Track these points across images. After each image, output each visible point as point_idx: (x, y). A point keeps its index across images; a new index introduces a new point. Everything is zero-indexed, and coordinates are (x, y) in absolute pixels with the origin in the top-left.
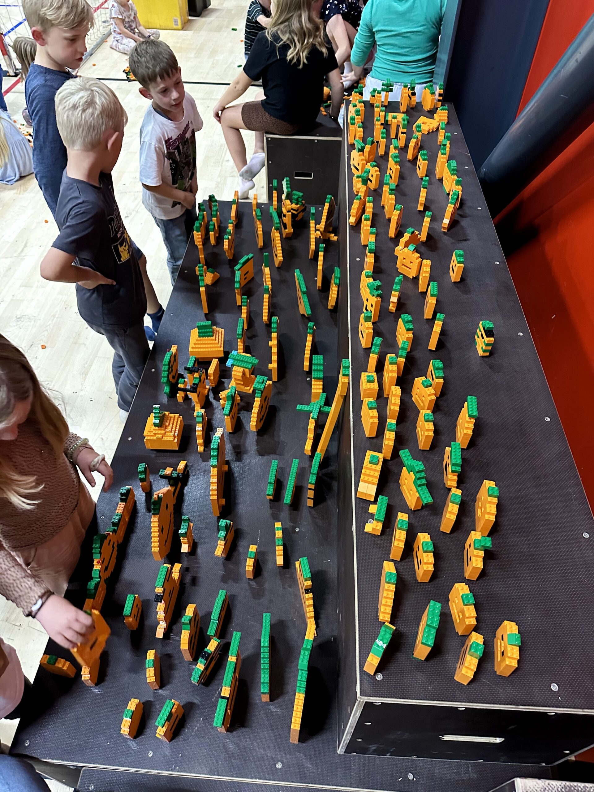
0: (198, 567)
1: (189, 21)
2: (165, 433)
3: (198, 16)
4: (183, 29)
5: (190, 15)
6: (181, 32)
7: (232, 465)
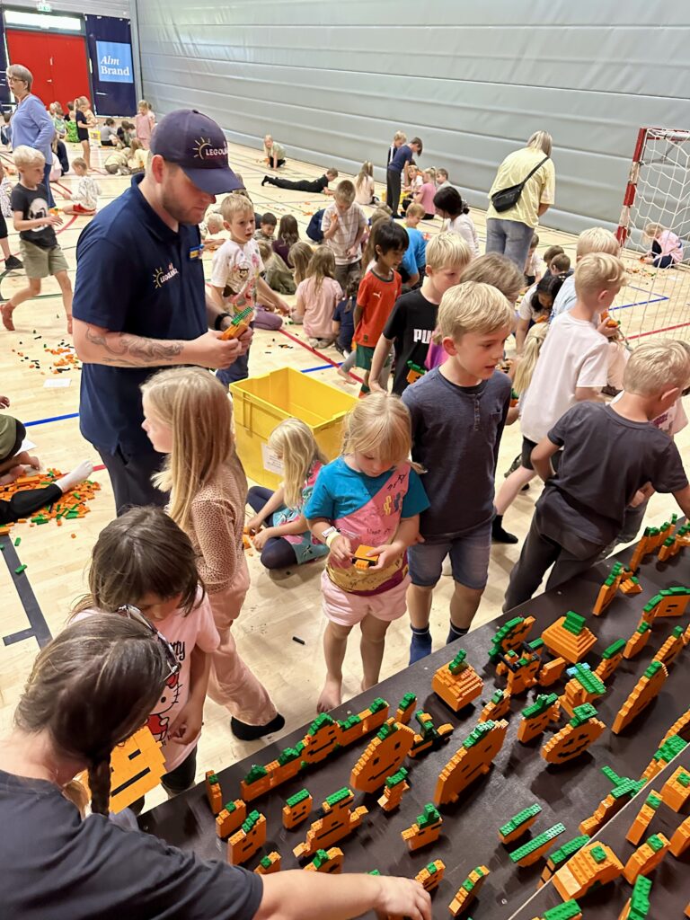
0: (381, 833)
2: (455, 684)
7: (495, 773)
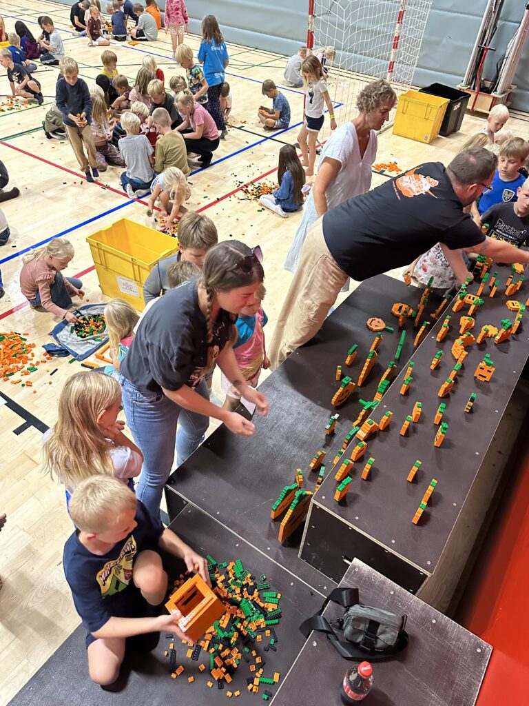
1: (438, 138)
3: (445, 136)
4: (429, 143)
5: (440, 134)
6: (428, 145)
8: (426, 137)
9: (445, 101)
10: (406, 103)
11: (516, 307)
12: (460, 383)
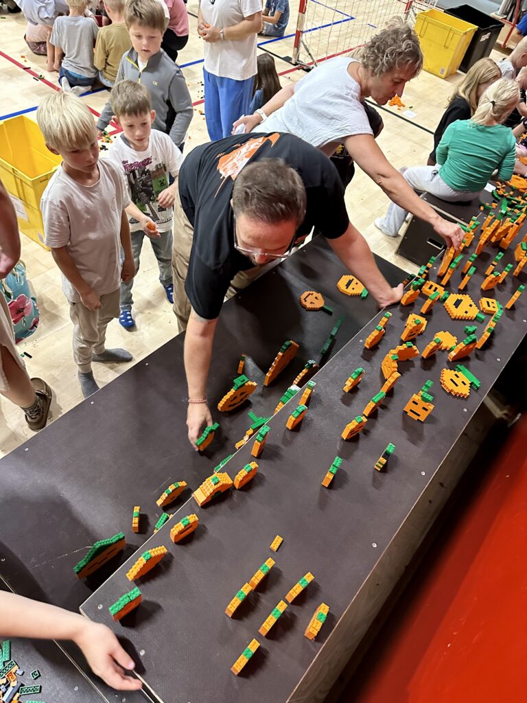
6: (443, 81)
8: (443, 71)
9: (472, 27)
10: (426, 23)
11: (491, 309)
12: (380, 420)
